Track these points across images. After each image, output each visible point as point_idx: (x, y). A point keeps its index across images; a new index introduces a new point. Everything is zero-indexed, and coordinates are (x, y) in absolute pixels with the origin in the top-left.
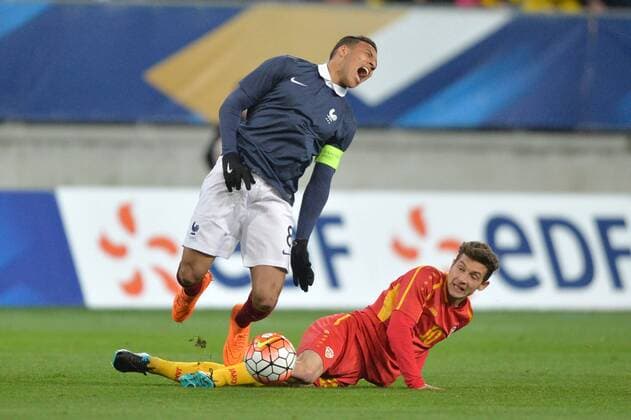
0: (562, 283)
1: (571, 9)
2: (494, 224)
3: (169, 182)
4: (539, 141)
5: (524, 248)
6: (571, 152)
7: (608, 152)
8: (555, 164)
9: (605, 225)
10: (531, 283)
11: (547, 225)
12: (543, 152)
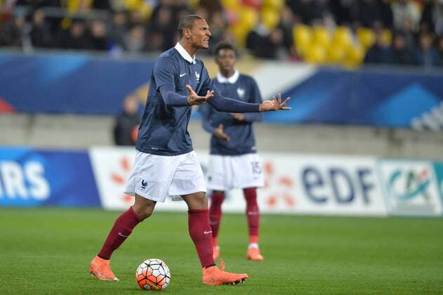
0: (340, 200)
2: (306, 171)
4: (332, 131)
5: (320, 183)
9: (362, 173)
10: (323, 200)
11: (333, 172)
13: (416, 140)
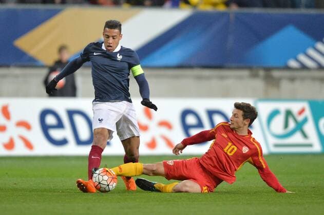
1: (222, 8)
2: (186, 114)
3: (26, 95)
4: (207, 72)
6: (222, 78)
7: (240, 78)
8: (215, 84)
12: (208, 78)
13: (292, 79)
